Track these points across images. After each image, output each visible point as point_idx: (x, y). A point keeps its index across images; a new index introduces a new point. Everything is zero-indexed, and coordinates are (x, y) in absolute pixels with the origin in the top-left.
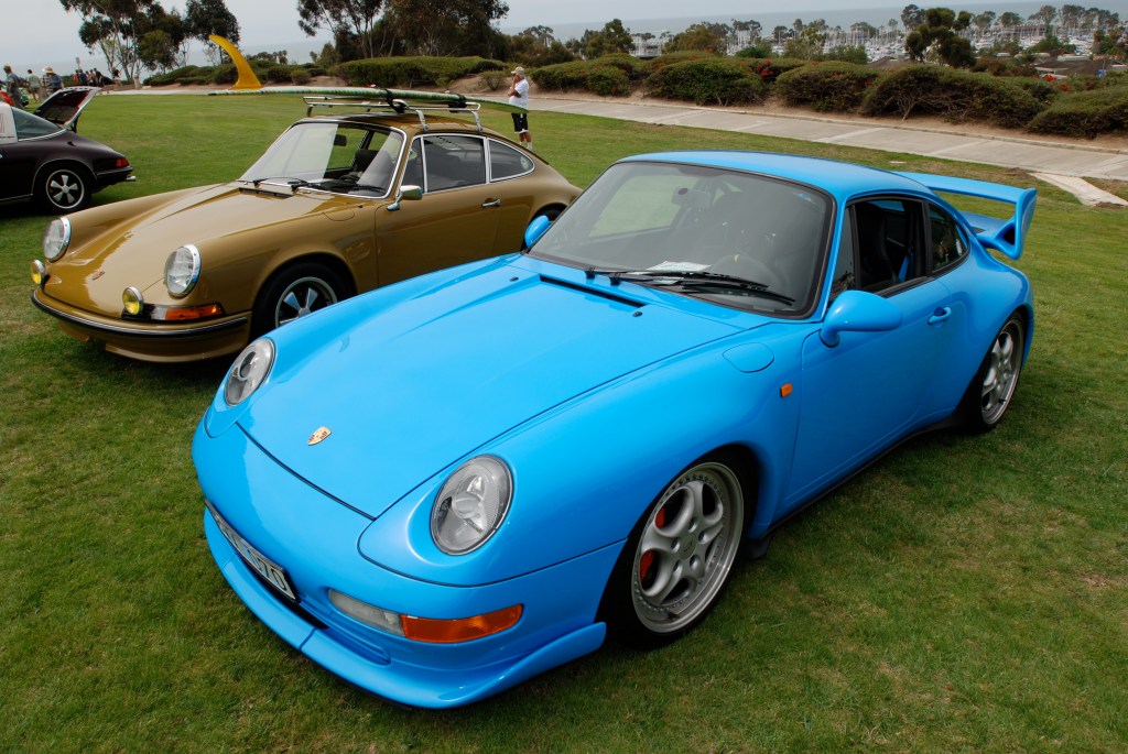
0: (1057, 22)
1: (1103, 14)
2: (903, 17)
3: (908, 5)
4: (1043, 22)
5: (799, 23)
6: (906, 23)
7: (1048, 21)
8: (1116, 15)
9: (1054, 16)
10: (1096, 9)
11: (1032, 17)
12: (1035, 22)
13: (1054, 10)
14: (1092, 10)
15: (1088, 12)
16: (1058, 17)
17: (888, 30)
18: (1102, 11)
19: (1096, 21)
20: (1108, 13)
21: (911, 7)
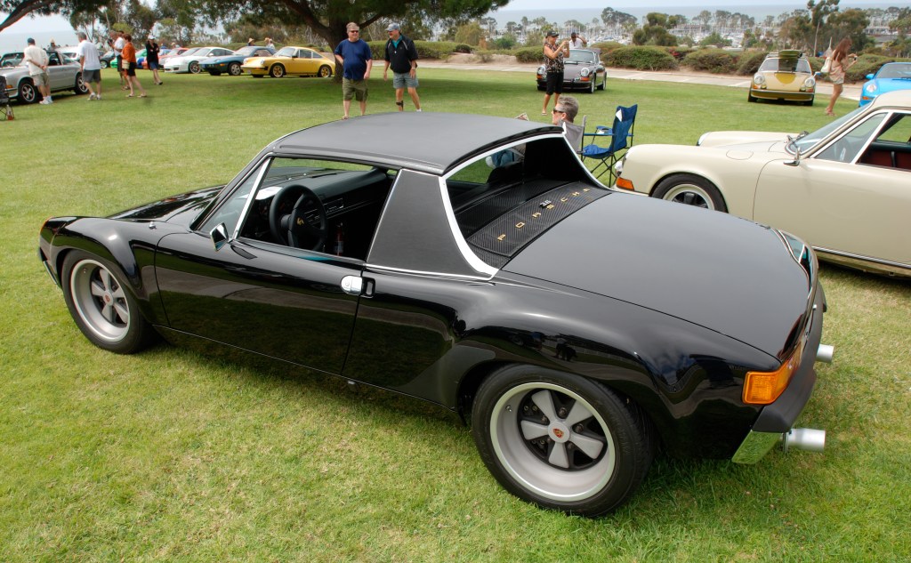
0: (712, 23)
1: (744, 17)
2: (602, 16)
3: (606, 7)
4: (702, 23)
5: (525, 19)
6: (605, 21)
7: (706, 22)
8: (753, 18)
9: (710, 18)
10: (738, 14)
11: (695, 19)
12: (697, 23)
13: (710, 14)
14: (736, 14)
15: (733, 16)
16: (713, 19)
17: (593, 26)
18: (743, 15)
19: (739, 22)
20: (747, 17)
21: (608, 9)
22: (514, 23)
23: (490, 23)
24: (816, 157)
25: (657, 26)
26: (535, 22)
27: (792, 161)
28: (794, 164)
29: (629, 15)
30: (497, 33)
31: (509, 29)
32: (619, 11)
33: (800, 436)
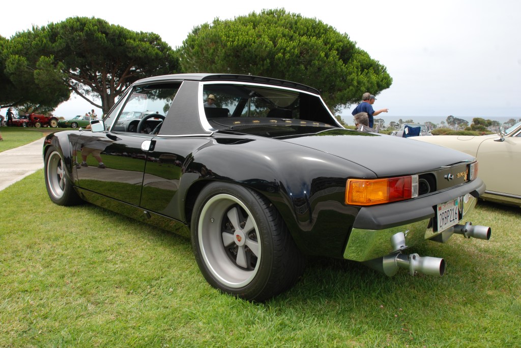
22: (394, 122)
23: (381, 122)
24: (516, 136)
25: (479, 125)
26: (406, 122)
27: (500, 139)
28: (500, 140)
29: (463, 120)
30: (384, 127)
31: (392, 125)
32: (457, 118)
33: (421, 262)
